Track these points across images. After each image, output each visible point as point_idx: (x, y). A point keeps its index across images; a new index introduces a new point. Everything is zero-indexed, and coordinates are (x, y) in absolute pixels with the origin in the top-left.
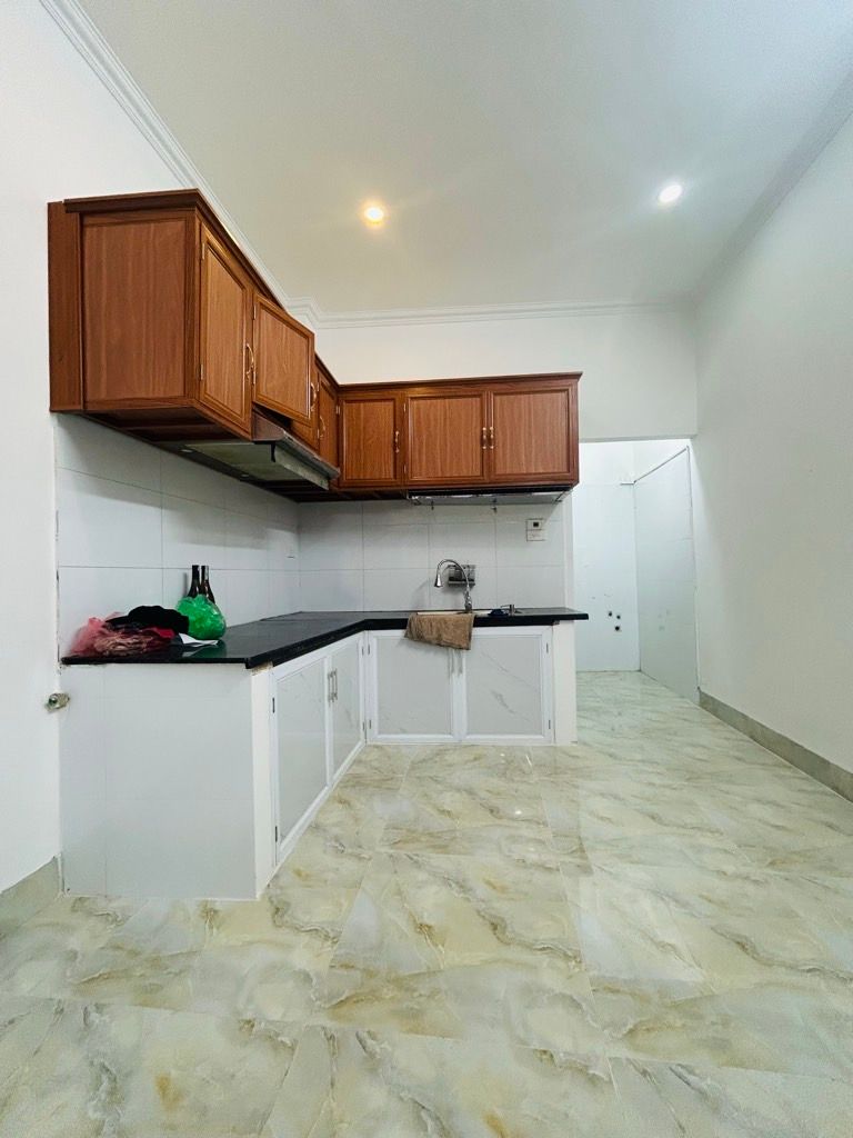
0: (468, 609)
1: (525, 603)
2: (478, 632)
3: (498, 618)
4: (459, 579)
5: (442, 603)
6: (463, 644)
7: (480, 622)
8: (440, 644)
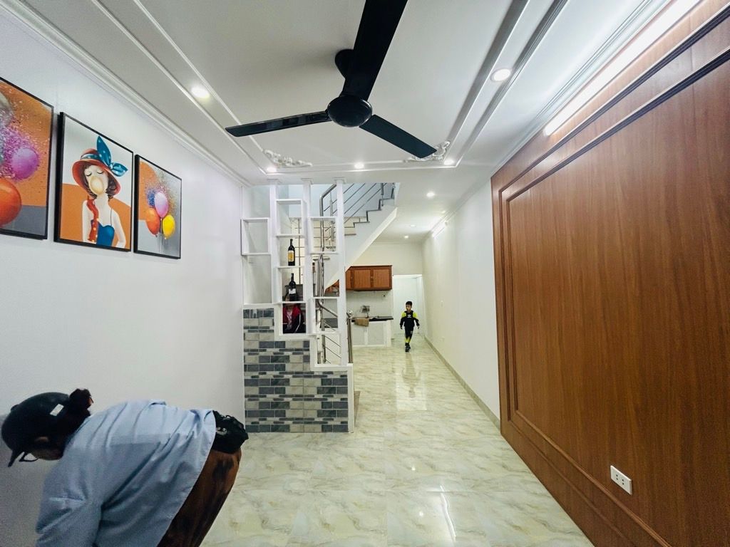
0: (368, 317)
1: (382, 315)
2: (370, 323)
3: (374, 320)
4: (366, 309)
5: (361, 315)
6: (367, 325)
7: (370, 320)
8: (362, 325)
